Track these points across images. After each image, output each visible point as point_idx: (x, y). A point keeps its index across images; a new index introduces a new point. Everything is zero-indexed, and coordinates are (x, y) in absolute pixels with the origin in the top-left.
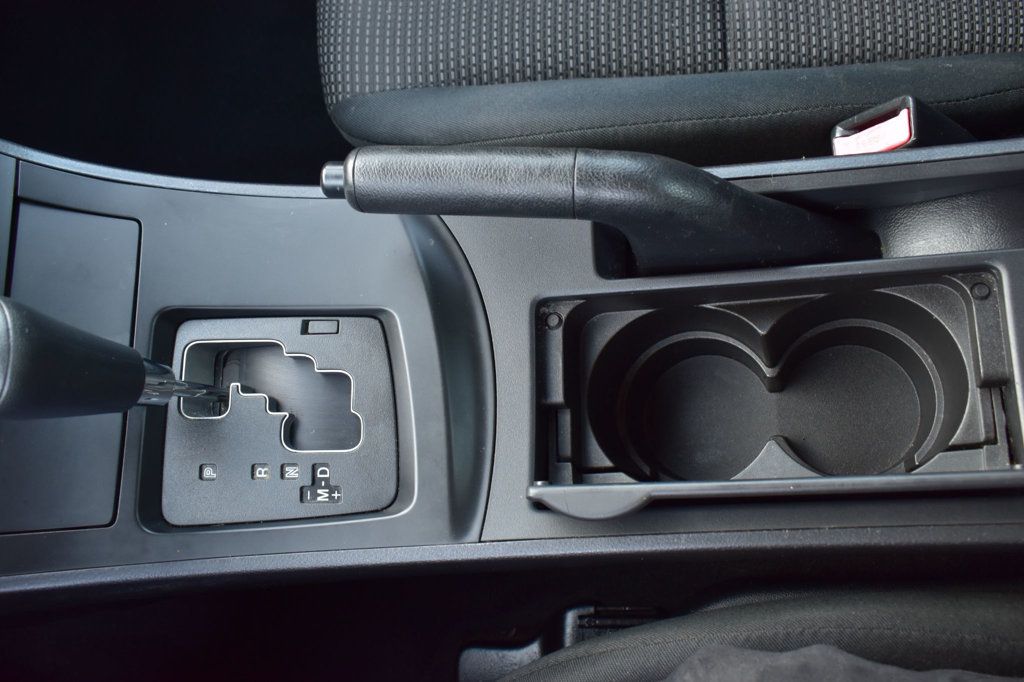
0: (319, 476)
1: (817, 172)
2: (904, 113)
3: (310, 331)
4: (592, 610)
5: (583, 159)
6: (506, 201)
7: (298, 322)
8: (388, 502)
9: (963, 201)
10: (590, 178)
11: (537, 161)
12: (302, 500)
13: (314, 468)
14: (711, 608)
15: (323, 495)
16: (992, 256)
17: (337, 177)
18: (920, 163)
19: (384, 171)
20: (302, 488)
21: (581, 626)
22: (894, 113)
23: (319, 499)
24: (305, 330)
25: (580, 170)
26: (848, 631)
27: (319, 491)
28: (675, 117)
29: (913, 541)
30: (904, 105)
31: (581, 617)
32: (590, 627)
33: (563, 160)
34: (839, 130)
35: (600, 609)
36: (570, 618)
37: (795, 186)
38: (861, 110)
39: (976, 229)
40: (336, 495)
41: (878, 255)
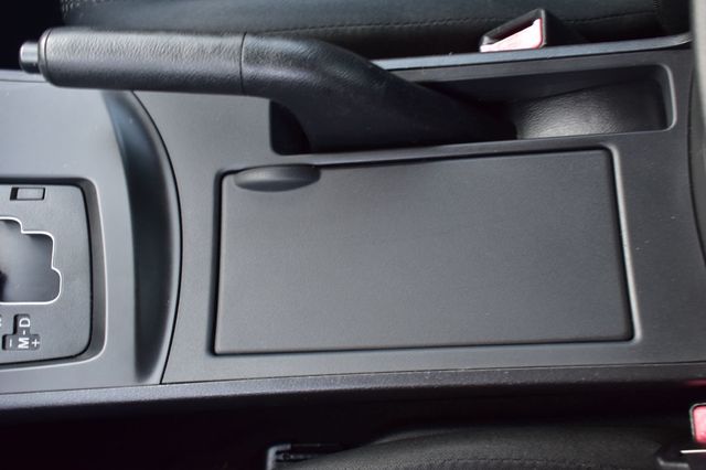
0: (21, 325)
1: (462, 65)
2: (537, 23)
3: (18, 197)
4: (288, 447)
5: (249, 41)
6: (182, 76)
7: (8, 189)
8: (82, 350)
9: (583, 96)
10: (256, 57)
11: (209, 42)
12: (4, 347)
13: (16, 319)
14: (377, 442)
15: (24, 342)
16: (607, 138)
17: (32, 54)
18: (546, 59)
19: (73, 48)
20: (4, 337)
21: (278, 461)
22: (529, 24)
23: (20, 346)
24: (14, 196)
25: (247, 49)
26: (482, 461)
27: (20, 340)
28: (348, 23)
29: (536, 381)
30: (537, 16)
31: (278, 453)
32: (285, 461)
33: (232, 42)
34: (486, 39)
35: (297, 445)
36: (272, 453)
37: (442, 76)
38: (502, 23)
39: (594, 119)
40: (35, 343)
41: (514, 137)
